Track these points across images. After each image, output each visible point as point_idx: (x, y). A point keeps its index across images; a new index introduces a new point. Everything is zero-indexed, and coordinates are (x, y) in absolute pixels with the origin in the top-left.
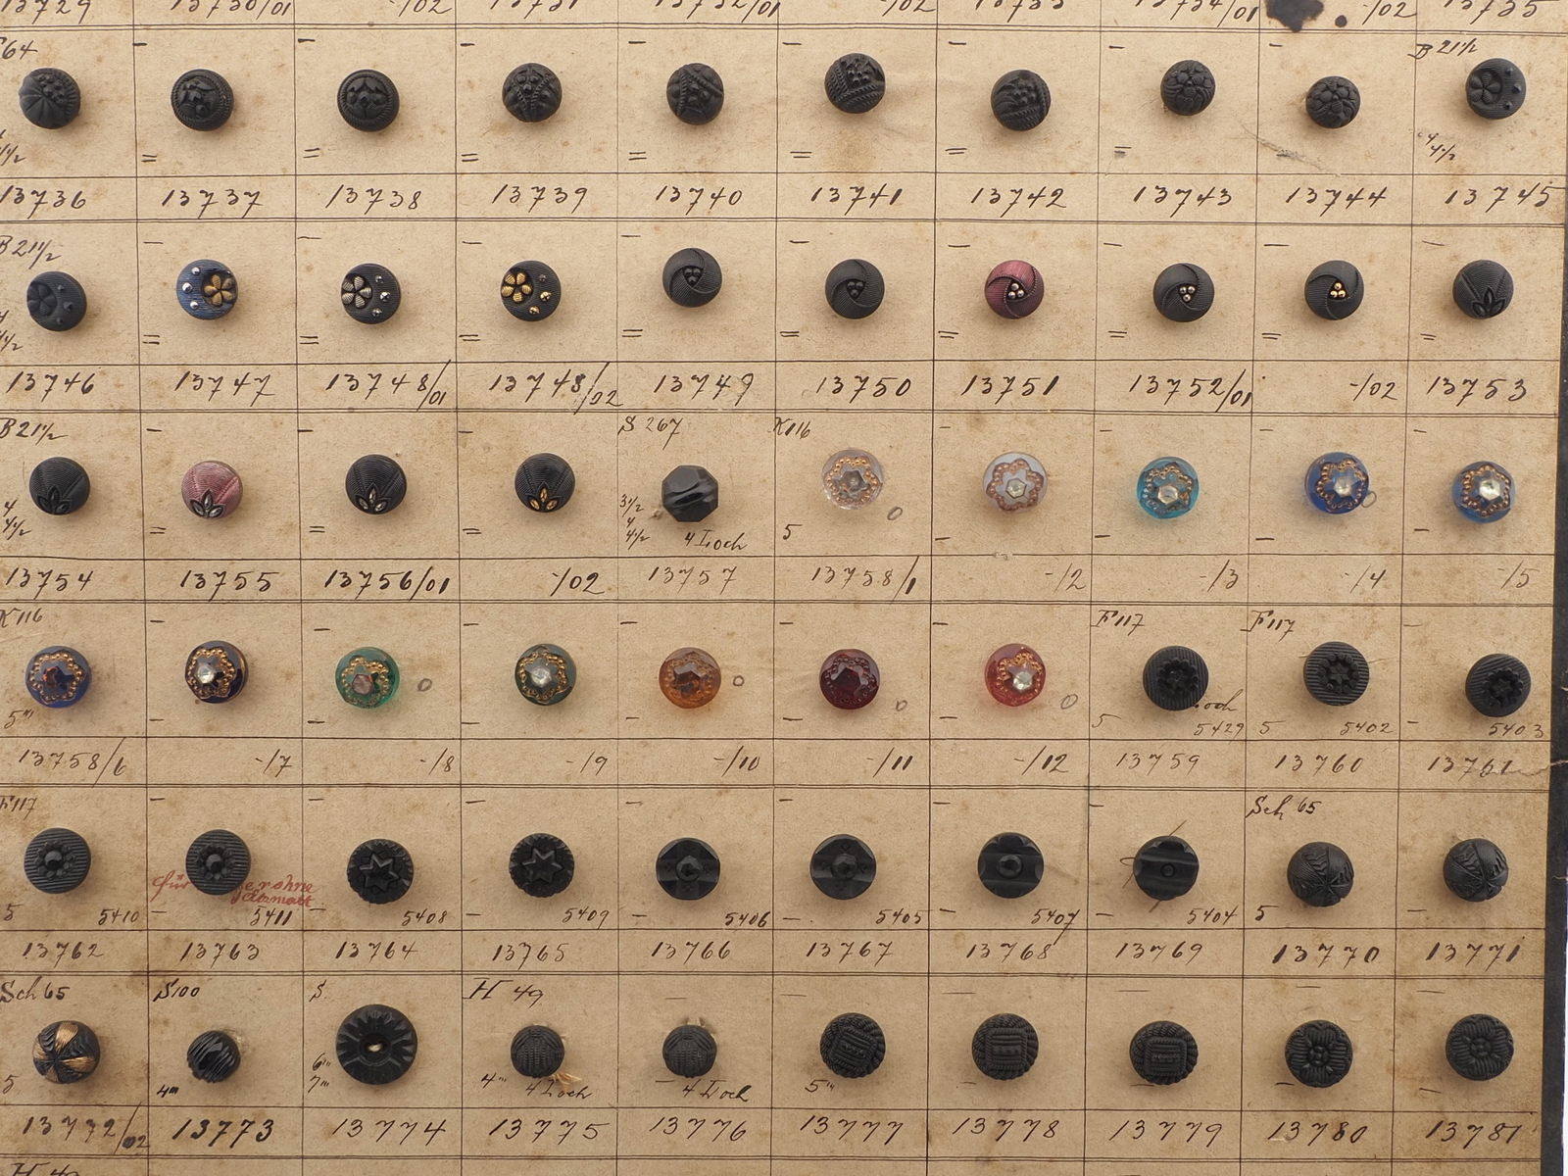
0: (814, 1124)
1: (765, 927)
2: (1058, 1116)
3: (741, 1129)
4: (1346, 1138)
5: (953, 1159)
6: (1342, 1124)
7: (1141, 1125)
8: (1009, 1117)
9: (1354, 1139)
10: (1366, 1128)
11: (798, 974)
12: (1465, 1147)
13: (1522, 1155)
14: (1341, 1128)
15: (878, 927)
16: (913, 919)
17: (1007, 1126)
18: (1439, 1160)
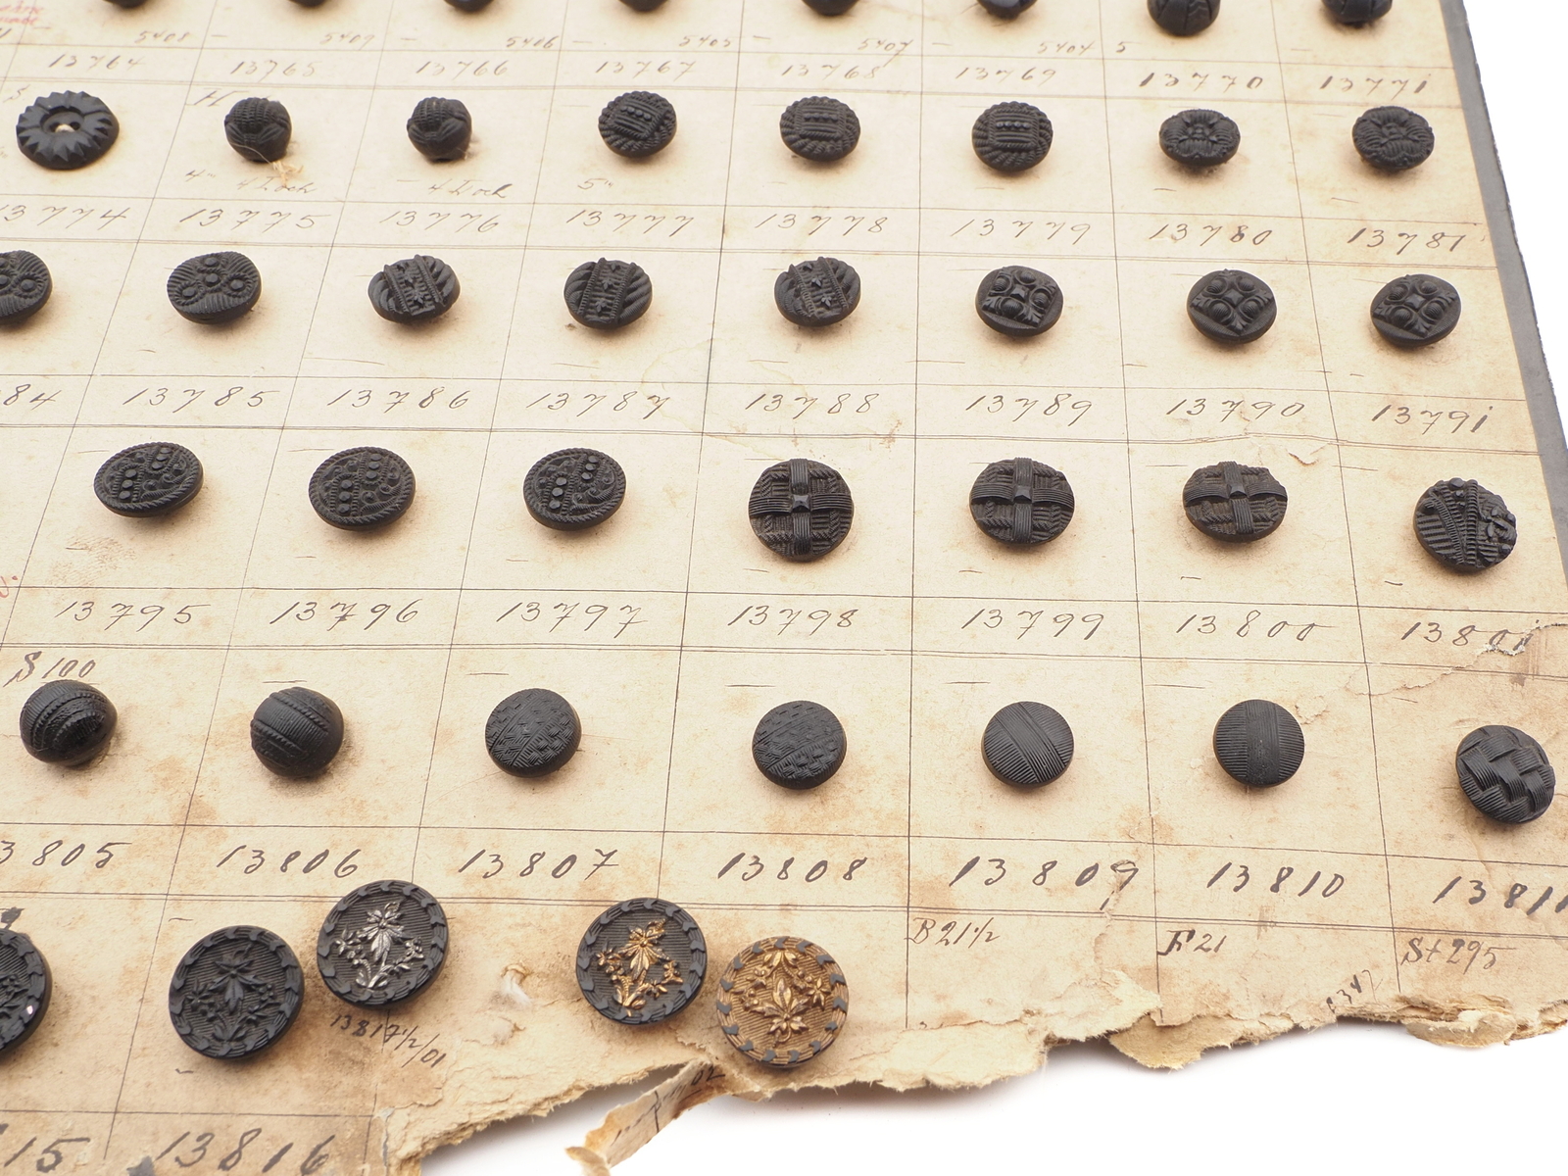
0: (585, 217)
1: (552, 48)
2: (886, 213)
3: (493, 221)
4: (1247, 240)
5: (754, 251)
6: (1240, 228)
7: (990, 224)
8: (825, 214)
9: (1257, 241)
10: (1270, 232)
11: (584, 87)
12: (1399, 253)
13: (1473, 263)
14: (1239, 231)
15: (681, 48)
16: (721, 43)
17: (822, 222)
18: (1368, 265)
